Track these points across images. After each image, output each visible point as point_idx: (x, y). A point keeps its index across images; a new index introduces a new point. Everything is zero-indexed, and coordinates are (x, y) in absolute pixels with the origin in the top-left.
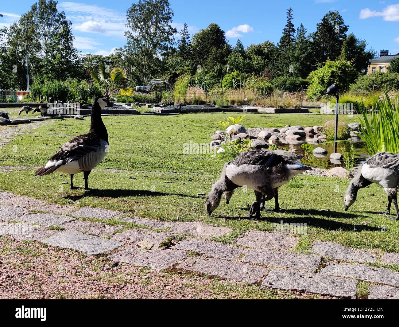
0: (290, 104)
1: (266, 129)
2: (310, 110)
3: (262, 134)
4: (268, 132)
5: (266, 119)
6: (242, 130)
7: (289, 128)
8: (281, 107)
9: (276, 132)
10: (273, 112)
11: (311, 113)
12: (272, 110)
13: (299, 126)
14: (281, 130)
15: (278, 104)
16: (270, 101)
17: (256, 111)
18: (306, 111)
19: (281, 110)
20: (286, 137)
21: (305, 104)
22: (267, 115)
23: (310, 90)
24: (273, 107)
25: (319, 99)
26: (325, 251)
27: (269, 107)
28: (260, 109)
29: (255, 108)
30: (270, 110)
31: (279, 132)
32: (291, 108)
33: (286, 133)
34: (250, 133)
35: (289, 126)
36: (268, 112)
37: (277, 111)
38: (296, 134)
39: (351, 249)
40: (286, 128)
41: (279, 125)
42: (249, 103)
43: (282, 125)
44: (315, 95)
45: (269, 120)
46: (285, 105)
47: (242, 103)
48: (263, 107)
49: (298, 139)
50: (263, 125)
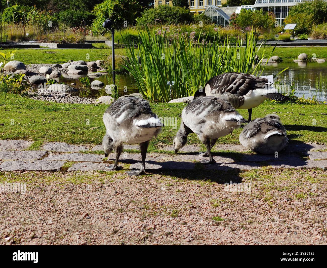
0: (73, 39)
1: (48, 65)
2: (93, 44)
3: (43, 69)
4: (49, 68)
5: (48, 55)
6: (21, 66)
7: (71, 63)
8: (64, 42)
9: (58, 68)
10: (56, 47)
11: (94, 47)
12: (55, 46)
13: (82, 61)
14: (64, 65)
15: (61, 39)
16: (53, 36)
17: (37, 47)
18: (89, 45)
19: (64, 45)
20: (68, 72)
21: (89, 38)
22: (49, 50)
23: (95, 24)
24: (56, 42)
25: (103, 34)
26: (52, 148)
27: (51, 42)
28: (42, 45)
29: (37, 44)
30: (53, 45)
31: (61, 67)
32: (75, 43)
33: (68, 69)
34: (30, 70)
35: (72, 61)
36: (51, 47)
37: (59, 46)
38: (77, 68)
39: (73, 145)
40: (68, 63)
41: (61, 60)
42: (31, 39)
43: (65, 60)
44: (100, 29)
45: (51, 55)
46: (68, 40)
47: (24, 39)
48: (45, 42)
49: (79, 74)
50: (44, 61)
